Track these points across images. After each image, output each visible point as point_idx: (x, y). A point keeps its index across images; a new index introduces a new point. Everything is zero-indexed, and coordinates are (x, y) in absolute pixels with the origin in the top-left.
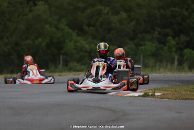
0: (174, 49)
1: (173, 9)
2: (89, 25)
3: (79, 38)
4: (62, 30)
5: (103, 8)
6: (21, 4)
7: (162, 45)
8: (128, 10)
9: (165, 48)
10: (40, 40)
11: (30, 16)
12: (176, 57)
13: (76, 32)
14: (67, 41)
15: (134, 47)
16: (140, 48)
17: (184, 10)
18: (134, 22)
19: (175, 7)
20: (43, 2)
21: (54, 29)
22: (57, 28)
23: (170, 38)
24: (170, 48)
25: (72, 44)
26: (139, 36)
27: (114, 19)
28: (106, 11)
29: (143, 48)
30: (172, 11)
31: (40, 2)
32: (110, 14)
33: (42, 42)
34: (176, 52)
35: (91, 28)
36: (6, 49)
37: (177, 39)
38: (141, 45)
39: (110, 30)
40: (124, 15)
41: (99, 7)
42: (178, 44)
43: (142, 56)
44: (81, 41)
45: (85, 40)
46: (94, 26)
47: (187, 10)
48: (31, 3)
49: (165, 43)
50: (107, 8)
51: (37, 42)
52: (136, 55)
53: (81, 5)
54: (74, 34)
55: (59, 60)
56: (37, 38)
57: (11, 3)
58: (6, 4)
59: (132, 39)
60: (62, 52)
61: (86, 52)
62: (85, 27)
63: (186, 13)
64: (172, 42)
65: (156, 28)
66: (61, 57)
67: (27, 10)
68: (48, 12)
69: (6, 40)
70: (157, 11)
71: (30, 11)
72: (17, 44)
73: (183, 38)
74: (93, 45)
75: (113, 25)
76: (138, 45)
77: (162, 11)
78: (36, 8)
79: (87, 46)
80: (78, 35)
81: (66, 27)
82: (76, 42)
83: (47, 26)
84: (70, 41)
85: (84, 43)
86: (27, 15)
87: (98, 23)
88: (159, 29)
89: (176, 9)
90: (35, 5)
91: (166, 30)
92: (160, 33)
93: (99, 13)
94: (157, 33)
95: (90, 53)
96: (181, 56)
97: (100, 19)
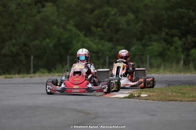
0: (180, 49)
1: (180, 10)
2: (96, 26)
3: (87, 39)
4: (70, 31)
5: (110, 9)
6: (29, 5)
7: (169, 46)
8: (136, 11)
9: (172, 48)
10: (47, 40)
11: (38, 17)
12: (183, 57)
13: (84, 32)
14: (74, 42)
15: (141, 47)
16: (147, 48)
17: (191, 11)
18: (141, 22)
19: (182, 8)
20: (51, 4)
21: (61, 30)
22: (65, 29)
23: (177, 38)
24: (176, 48)
25: (79, 44)
26: (146, 36)
27: (122, 20)
28: (113, 12)
29: (150, 48)
30: (179, 12)
31: (48, 4)
32: (117, 15)
33: (49, 43)
34: (183, 52)
35: (99, 29)
36: (14, 50)
37: (184, 39)
38: (148, 46)
39: (117, 31)
40: (131, 16)
41: (106, 8)
42: (185, 44)
43: (148, 57)
44: (89, 42)
45: (92, 41)
46: (101, 27)
47: (194, 11)
48: (39, 5)
49: (171, 44)
50: (115, 9)
51: (44, 43)
52: (142, 55)
53: (88, 6)
54: (82, 35)
55: (66, 60)
56: (45, 39)
57: (20, 5)
58: (14, 6)
59: (140, 39)
60: (70, 52)
61: (94, 52)
62: (93, 28)
63: (193, 14)
64: (178, 42)
65: (163, 29)
66: (68, 57)
67: (35, 11)
68: (56, 14)
69: (14, 41)
70: (164, 12)
71: (39, 12)
72: (25, 45)
73: (190, 38)
74: (100, 46)
75: (121, 26)
76: (145, 45)
77: (169, 12)
78: (45, 9)
79: (94, 46)
80: (86, 36)
81: (74, 28)
82: (83, 42)
83: (55, 27)
84: (78, 42)
85: (91, 43)
86: (35, 16)
87: (105, 24)
88: (167, 30)
89: (183, 10)
90: (43, 6)
91: (173, 31)
92: (167, 34)
93: (107, 15)
94: (164, 33)
95: (97, 53)
96: (188, 55)
97: (108, 20)
